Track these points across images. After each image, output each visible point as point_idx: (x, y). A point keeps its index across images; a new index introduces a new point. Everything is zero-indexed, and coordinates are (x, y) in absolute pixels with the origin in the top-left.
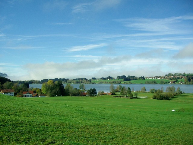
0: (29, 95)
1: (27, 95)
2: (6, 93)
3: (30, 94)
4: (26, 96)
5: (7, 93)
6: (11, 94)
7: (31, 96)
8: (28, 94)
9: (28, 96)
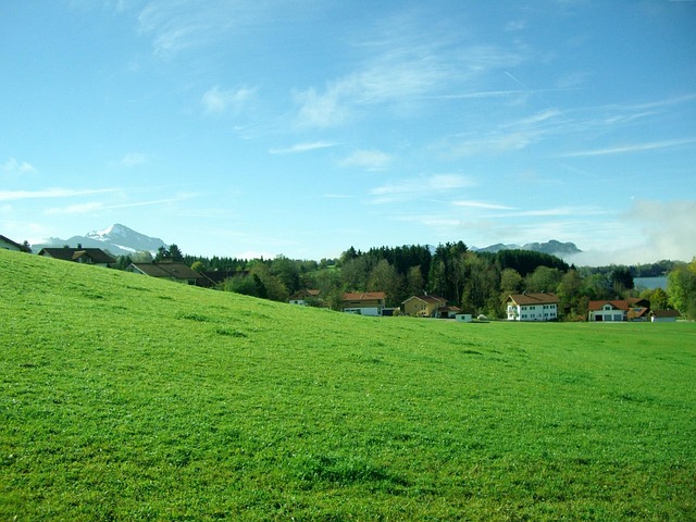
0: (612, 313)
1: (603, 313)
2: (528, 307)
3: (615, 308)
4: (599, 318)
5: (532, 306)
6: (546, 311)
7: (617, 318)
8: (607, 309)
9: (608, 318)
